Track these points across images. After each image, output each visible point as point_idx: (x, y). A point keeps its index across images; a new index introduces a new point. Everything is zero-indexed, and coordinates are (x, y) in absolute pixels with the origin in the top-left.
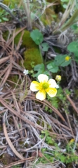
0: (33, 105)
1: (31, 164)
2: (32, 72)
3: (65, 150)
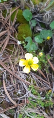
1: (21, 108)
2: (23, 42)
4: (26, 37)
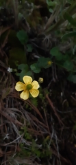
0: (15, 102)
1: (9, 158)
2: (16, 70)
3: (41, 146)
4: (19, 63)
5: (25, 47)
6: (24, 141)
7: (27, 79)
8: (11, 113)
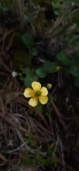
0: (19, 108)
1: (13, 166)
3: (45, 153)
4: (24, 67)
5: (30, 51)
6: (29, 148)
7: (36, 85)
8: (15, 119)
